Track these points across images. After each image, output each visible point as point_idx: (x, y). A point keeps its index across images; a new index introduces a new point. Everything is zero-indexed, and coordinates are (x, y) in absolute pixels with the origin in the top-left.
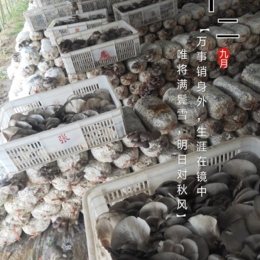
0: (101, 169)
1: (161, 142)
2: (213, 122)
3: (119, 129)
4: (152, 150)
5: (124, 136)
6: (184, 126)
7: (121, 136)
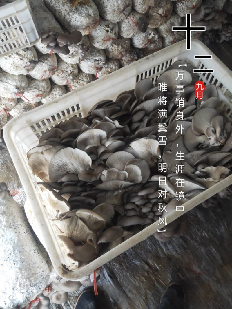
0: (15, 84)
1: (83, 45)
2: (138, 16)
3: (29, 30)
4: (73, 56)
5: (37, 40)
6: (107, 23)
7: (33, 40)
